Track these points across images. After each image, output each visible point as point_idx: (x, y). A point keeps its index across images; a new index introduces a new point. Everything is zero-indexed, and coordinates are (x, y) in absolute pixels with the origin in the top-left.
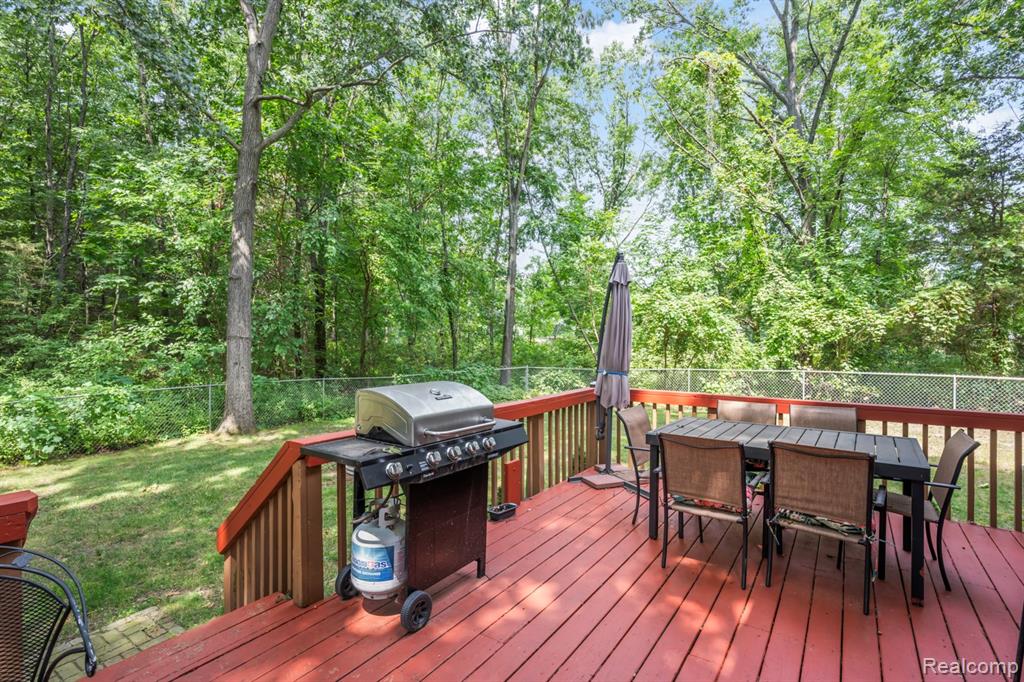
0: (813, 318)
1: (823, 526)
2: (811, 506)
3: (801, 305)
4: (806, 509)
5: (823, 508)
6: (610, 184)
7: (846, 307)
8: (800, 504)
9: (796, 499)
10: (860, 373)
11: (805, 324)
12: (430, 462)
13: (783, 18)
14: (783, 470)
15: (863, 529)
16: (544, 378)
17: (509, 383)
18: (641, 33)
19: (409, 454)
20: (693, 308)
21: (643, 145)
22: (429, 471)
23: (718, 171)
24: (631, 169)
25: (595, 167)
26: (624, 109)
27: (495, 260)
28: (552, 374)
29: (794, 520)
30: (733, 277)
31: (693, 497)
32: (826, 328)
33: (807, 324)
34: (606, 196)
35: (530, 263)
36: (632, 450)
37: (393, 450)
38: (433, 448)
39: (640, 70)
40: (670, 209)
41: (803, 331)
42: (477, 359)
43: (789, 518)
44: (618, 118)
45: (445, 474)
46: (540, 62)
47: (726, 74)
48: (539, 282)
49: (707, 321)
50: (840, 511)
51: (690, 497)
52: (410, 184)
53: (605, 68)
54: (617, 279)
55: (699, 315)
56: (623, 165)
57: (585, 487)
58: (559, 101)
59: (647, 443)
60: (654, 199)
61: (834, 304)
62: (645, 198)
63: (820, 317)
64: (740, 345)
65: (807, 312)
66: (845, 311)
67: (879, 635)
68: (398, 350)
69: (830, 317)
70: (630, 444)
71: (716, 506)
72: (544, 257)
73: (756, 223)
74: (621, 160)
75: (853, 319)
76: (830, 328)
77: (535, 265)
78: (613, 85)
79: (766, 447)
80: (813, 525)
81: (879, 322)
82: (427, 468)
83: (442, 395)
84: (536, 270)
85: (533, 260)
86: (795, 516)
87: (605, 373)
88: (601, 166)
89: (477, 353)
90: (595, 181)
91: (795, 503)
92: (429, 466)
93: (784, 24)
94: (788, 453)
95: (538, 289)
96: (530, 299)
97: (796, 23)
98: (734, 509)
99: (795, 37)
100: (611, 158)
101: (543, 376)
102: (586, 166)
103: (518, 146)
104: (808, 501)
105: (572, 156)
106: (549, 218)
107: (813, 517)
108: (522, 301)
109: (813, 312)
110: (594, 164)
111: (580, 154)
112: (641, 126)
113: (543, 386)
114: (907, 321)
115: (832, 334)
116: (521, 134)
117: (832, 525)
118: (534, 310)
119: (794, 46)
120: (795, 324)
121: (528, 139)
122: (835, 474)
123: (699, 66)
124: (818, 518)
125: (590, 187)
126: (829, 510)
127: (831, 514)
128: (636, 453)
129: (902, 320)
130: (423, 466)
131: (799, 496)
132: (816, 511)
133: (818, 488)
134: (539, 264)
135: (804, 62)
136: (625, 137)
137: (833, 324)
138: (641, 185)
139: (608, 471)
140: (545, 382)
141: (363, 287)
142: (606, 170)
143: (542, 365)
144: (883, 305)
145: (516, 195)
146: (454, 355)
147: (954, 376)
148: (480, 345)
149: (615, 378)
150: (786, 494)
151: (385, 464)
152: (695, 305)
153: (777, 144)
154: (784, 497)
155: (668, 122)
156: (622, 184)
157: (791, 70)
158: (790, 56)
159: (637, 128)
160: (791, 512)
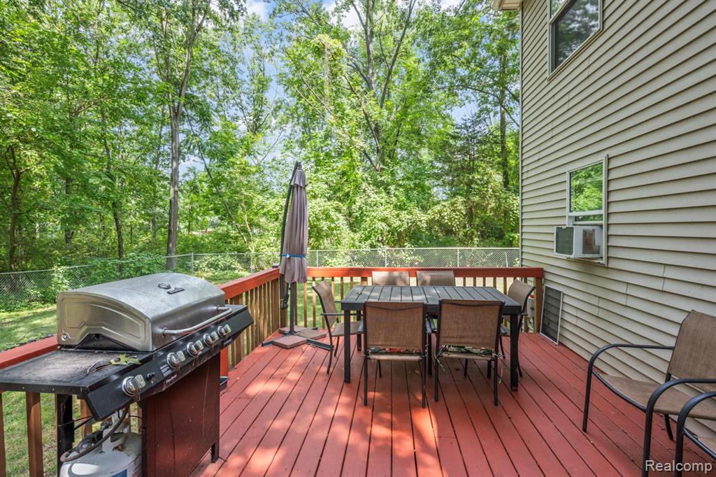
0: (389, 216)
1: (468, 352)
2: (463, 340)
3: (382, 208)
4: (460, 343)
5: (470, 340)
6: (252, 118)
7: (406, 209)
8: (455, 340)
9: (454, 337)
10: (414, 249)
11: (384, 220)
12: (172, 363)
13: (365, 26)
14: (446, 318)
15: (493, 350)
16: (207, 262)
17: (175, 268)
18: (274, 12)
19: (147, 361)
20: (320, 209)
21: (275, 93)
22: (172, 375)
23: (330, 118)
24: (268, 110)
25: (240, 103)
26: (262, 65)
27: (156, 168)
28: (213, 259)
29: (451, 352)
30: (339, 190)
31: (384, 347)
32: (396, 223)
33: (385, 220)
34: (248, 127)
35: (186, 172)
36: (326, 316)
37: (125, 360)
38: (172, 348)
39: (273, 39)
40: (294, 141)
41: (384, 224)
42: (142, 250)
43: (447, 351)
44: (256, 70)
45: (188, 373)
46: (196, 11)
47: (335, 53)
48: (196, 187)
49: (328, 217)
50: (480, 340)
51: (383, 347)
52: (67, 90)
53: (247, 31)
54: (297, 182)
55: (323, 213)
56: (261, 105)
57: (277, 349)
58: (212, 47)
59: (342, 309)
60: (283, 133)
61: (401, 207)
62: (277, 132)
63: (393, 216)
64: (346, 234)
65: (385, 212)
66: (406, 212)
67: (510, 418)
68: (55, 244)
69: (398, 215)
70: (324, 312)
71: (402, 351)
72: (201, 168)
73: (354, 155)
74: (260, 101)
75: (410, 217)
76: (398, 223)
77: (191, 174)
78: (252, 45)
79: (438, 303)
80: (462, 353)
81: (423, 218)
82: (170, 372)
83: (173, 289)
84: (193, 178)
85: (190, 170)
86: (452, 349)
87: (288, 256)
88: (244, 103)
89: (140, 244)
90: (240, 114)
91: (452, 340)
92: (170, 368)
93: (366, 30)
94: (450, 305)
95: (194, 193)
96: (188, 201)
97: (372, 32)
98: (414, 351)
99: (371, 41)
100: (252, 99)
101: (206, 260)
102: (232, 102)
103: (178, 75)
104: (461, 337)
105: (221, 93)
106: (205, 138)
107: (463, 347)
108: (183, 202)
109: (388, 212)
110: (238, 101)
111: (228, 92)
112: (275, 79)
113: (206, 269)
114: (437, 218)
115: (400, 226)
116: (180, 65)
117: (475, 351)
118: (192, 210)
119: (371, 46)
120: (379, 220)
121: (187, 71)
122: (478, 317)
123: (318, 44)
124: (466, 348)
125: (237, 118)
126: (474, 341)
127: (475, 344)
128: (329, 317)
129: (434, 218)
130: (165, 371)
131: (455, 335)
132: (465, 343)
133: (467, 327)
134: (194, 173)
135: (376, 58)
136: (263, 85)
137: (400, 220)
138: (274, 122)
139: (292, 332)
140: (207, 266)
141: (11, 183)
142: (249, 107)
143: (201, 252)
144: (424, 209)
145: (177, 115)
146: (120, 246)
147: (458, 248)
148: (144, 239)
149: (297, 260)
150: (447, 335)
151: (119, 381)
152: (320, 206)
153: (364, 107)
154: (445, 337)
155: (296, 79)
156: (260, 119)
157: (369, 61)
158: (369, 52)
159: (271, 80)
160: (449, 346)
